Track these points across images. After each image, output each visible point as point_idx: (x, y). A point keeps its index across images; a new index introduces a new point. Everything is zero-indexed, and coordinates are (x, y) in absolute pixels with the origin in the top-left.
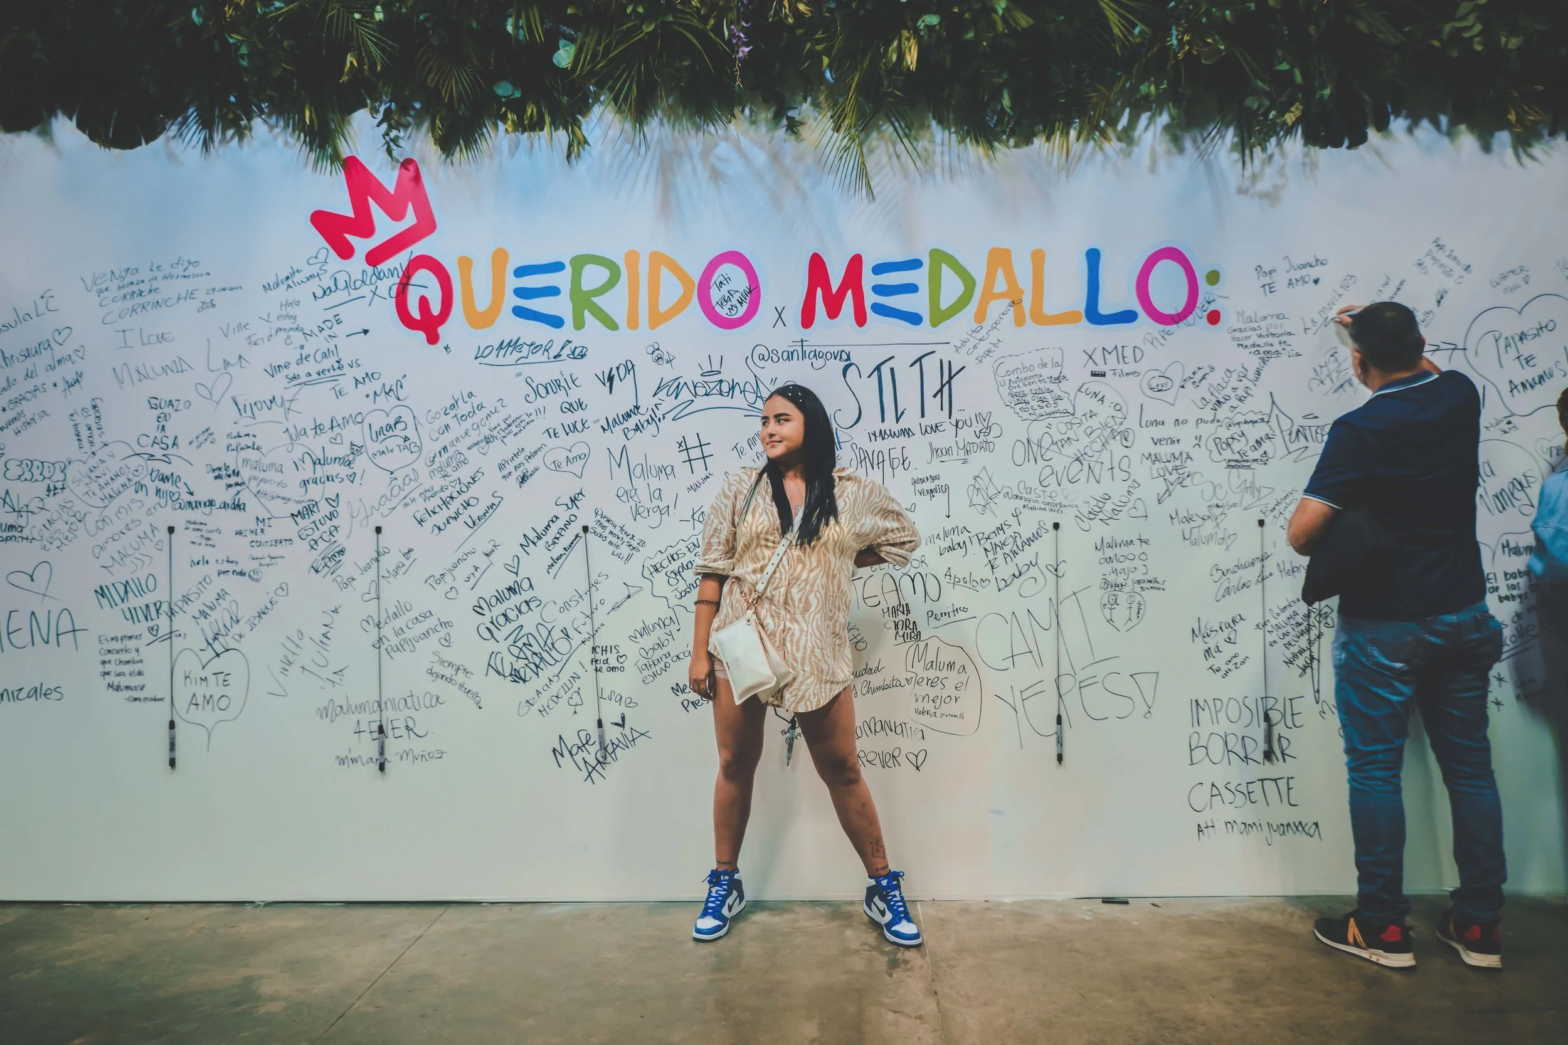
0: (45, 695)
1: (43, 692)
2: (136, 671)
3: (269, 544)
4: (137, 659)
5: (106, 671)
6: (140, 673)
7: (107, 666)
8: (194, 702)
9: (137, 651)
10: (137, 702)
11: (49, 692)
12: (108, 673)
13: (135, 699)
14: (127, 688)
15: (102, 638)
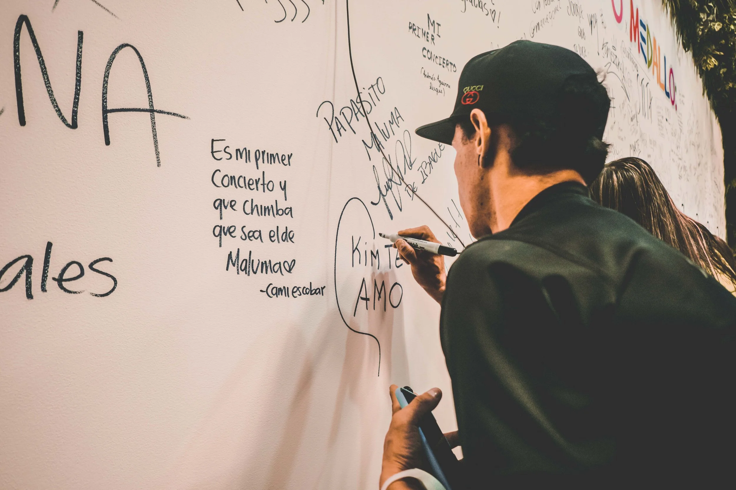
0: (60, 280)
1: (54, 271)
2: (282, 231)
3: (438, 60)
4: (282, 205)
5: (226, 224)
6: (288, 236)
7: (227, 212)
8: (363, 295)
9: (284, 189)
10: (282, 297)
11: (74, 271)
12: (229, 231)
13: (279, 291)
14: (266, 266)
15: (218, 146)
